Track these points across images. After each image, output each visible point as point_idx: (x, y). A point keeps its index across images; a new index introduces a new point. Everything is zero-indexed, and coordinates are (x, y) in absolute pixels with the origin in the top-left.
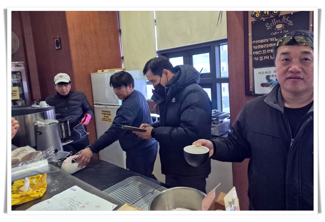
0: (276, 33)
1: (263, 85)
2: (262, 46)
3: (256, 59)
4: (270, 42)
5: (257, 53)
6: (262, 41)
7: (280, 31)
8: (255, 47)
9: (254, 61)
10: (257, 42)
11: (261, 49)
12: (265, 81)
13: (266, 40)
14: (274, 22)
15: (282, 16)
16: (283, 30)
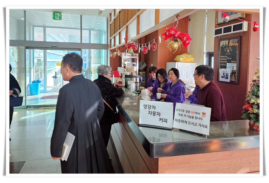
0: (227, 54)
1: (222, 77)
2: (223, 59)
3: (221, 64)
4: (225, 58)
5: (221, 62)
6: (223, 57)
7: (228, 53)
8: (221, 59)
9: (220, 65)
10: (222, 57)
11: (223, 60)
12: (223, 75)
13: (224, 57)
14: (227, 48)
15: (229, 46)
16: (229, 53)
